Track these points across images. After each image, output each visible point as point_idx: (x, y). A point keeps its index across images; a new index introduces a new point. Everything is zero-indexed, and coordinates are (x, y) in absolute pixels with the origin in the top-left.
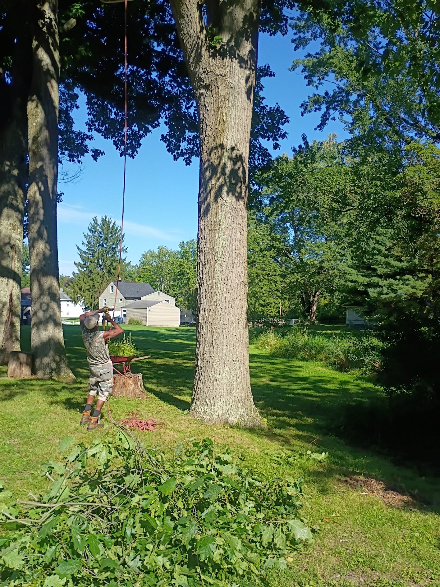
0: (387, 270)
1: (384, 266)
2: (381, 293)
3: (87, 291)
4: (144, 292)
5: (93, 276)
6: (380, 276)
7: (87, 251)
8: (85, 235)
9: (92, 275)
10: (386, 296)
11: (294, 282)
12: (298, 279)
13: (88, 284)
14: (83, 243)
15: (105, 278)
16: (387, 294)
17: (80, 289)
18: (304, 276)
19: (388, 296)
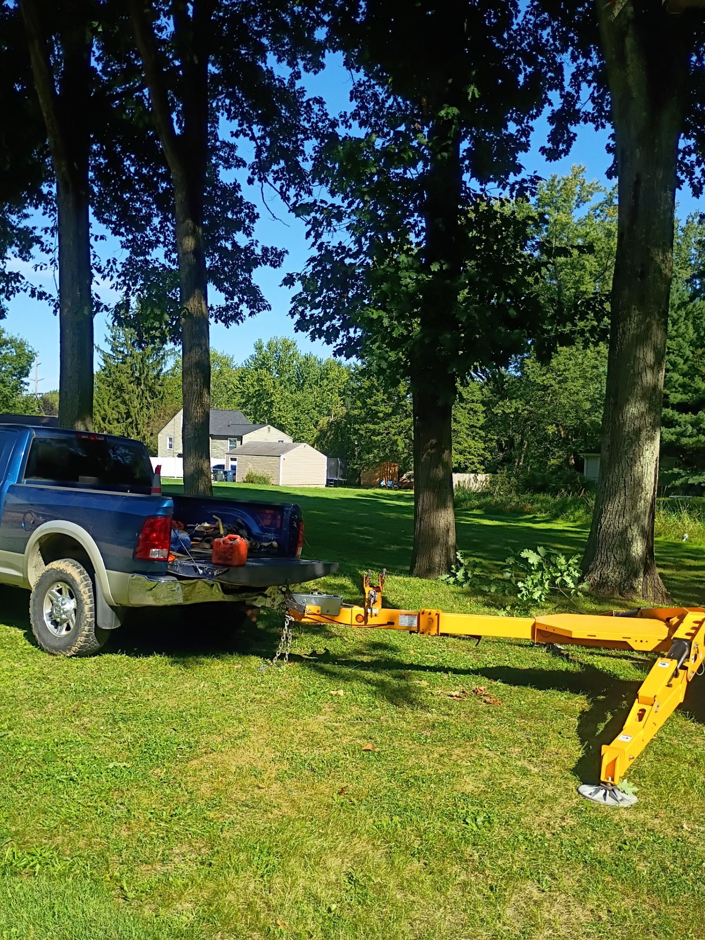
0: (684, 397)
1: (681, 389)
2: (682, 434)
3: (115, 422)
4: (243, 427)
5: (127, 397)
6: (675, 407)
7: (111, 353)
8: (108, 326)
9: (124, 395)
10: (691, 441)
11: (510, 413)
12: (517, 409)
13: (116, 409)
14: (106, 340)
15: (144, 400)
16: (690, 436)
17: (104, 419)
18: (527, 403)
19: (695, 439)
